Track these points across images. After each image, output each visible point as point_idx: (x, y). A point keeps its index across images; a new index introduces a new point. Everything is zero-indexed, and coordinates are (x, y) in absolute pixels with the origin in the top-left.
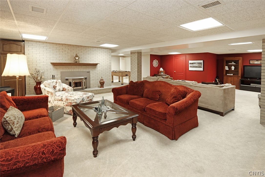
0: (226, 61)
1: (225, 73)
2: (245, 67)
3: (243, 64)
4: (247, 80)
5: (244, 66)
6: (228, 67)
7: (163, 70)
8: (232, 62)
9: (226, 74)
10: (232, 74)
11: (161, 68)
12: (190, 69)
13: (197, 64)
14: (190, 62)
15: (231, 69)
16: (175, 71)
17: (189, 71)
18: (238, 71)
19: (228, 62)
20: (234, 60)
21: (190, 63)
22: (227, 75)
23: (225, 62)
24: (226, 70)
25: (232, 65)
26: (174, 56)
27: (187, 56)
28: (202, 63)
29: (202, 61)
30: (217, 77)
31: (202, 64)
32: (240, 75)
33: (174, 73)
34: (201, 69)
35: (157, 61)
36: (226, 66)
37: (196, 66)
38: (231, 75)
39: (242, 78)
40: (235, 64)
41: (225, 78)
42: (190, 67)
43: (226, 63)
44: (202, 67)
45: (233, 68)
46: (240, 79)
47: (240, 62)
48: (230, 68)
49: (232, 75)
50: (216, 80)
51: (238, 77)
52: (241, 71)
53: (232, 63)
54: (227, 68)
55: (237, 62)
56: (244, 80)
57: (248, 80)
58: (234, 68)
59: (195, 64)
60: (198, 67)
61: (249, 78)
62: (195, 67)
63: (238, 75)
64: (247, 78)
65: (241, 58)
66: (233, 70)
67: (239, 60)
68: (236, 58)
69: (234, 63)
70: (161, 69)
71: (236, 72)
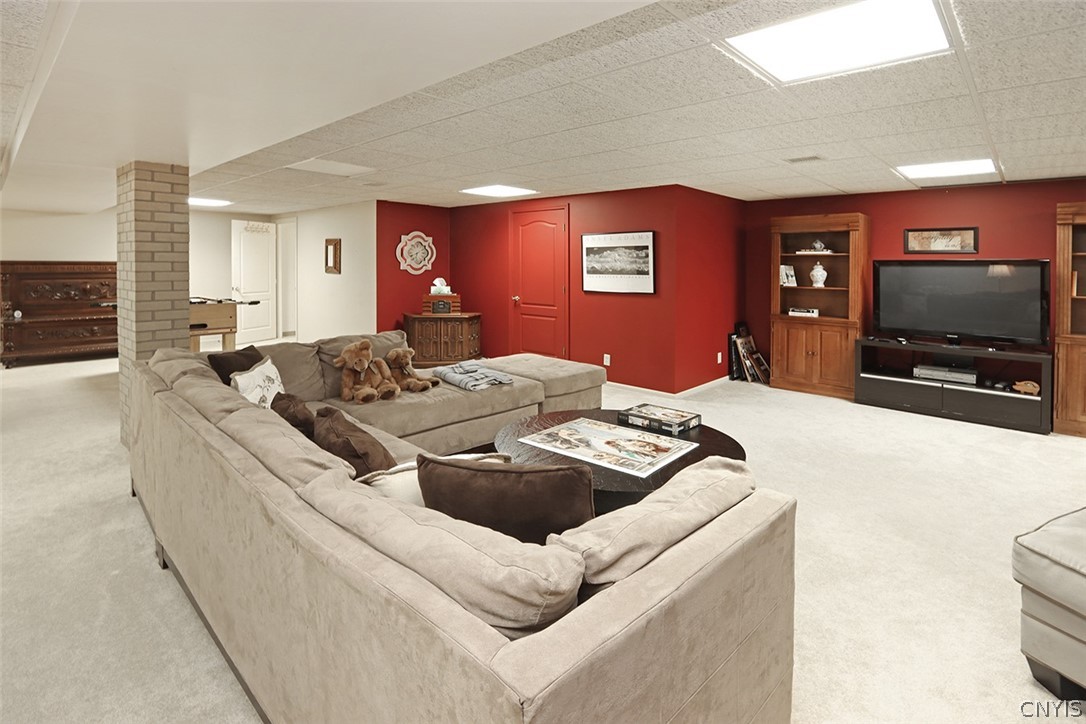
0: (785, 237)
1: (776, 307)
2: (884, 271)
3: (870, 253)
4: (892, 343)
5: (877, 267)
6: (792, 273)
7: (446, 290)
8: (815, 241)
9: (785, 312)
10: (816, 311)
11: (437, 281)
12: (592, 283)
13: (621, 251)
14: (590, 241)
15: (811, 282)
16: (517, 298)
17: (586, 292)
18: (848, 291)
19: (792, 242)
20: (824, 230)
21: (590, 251)
22: (791, 313)
23: (778, 241)
24: (786, 290)
25: (815, 259)
26: (510, 213)
27: (577, 208)
28: (647, 248)
29: (646, 239)
30: (741, 327)
31: (647, 256)
32: (855, 316)
33: (511, 305)
34: (645, 285)
35: (430, 239)
36: (782, 267)
37: (618, 266)
38: (808, 315)
39: (866, 332)
40: (829, 252)
41: (778, 330)
42: (588, 272)
43: (786, 248)
44: (647, 273)
45: (819, 275)
46: (856, 341)
47: (857, 239)
48: (803, 277)
49: (815, 314)
50: (735, 342)
51: (847, 327)
52: (860, 290)
53: (815, 249)
54: (787, 277)
55: (837, 241)
56: (874, 348)
57: (898, 346)
58: (826, 274)
59: (615, 255)
60: (628, 273)
61: (903, 333)
62: (615, 272)
63: (848, 318)
64: (895, 333)
65: (861, 215)
66: (819, 290)
67: (847, 233)
68: (834, 221)
69: (827, 248)
70: (440, 287)
71: (833, 300)
